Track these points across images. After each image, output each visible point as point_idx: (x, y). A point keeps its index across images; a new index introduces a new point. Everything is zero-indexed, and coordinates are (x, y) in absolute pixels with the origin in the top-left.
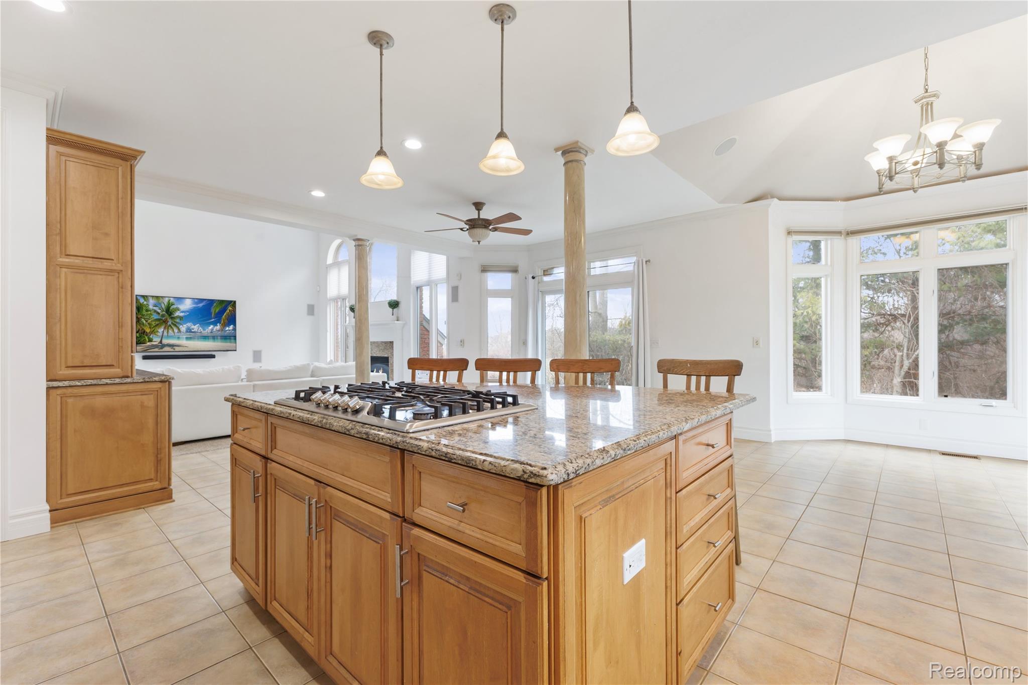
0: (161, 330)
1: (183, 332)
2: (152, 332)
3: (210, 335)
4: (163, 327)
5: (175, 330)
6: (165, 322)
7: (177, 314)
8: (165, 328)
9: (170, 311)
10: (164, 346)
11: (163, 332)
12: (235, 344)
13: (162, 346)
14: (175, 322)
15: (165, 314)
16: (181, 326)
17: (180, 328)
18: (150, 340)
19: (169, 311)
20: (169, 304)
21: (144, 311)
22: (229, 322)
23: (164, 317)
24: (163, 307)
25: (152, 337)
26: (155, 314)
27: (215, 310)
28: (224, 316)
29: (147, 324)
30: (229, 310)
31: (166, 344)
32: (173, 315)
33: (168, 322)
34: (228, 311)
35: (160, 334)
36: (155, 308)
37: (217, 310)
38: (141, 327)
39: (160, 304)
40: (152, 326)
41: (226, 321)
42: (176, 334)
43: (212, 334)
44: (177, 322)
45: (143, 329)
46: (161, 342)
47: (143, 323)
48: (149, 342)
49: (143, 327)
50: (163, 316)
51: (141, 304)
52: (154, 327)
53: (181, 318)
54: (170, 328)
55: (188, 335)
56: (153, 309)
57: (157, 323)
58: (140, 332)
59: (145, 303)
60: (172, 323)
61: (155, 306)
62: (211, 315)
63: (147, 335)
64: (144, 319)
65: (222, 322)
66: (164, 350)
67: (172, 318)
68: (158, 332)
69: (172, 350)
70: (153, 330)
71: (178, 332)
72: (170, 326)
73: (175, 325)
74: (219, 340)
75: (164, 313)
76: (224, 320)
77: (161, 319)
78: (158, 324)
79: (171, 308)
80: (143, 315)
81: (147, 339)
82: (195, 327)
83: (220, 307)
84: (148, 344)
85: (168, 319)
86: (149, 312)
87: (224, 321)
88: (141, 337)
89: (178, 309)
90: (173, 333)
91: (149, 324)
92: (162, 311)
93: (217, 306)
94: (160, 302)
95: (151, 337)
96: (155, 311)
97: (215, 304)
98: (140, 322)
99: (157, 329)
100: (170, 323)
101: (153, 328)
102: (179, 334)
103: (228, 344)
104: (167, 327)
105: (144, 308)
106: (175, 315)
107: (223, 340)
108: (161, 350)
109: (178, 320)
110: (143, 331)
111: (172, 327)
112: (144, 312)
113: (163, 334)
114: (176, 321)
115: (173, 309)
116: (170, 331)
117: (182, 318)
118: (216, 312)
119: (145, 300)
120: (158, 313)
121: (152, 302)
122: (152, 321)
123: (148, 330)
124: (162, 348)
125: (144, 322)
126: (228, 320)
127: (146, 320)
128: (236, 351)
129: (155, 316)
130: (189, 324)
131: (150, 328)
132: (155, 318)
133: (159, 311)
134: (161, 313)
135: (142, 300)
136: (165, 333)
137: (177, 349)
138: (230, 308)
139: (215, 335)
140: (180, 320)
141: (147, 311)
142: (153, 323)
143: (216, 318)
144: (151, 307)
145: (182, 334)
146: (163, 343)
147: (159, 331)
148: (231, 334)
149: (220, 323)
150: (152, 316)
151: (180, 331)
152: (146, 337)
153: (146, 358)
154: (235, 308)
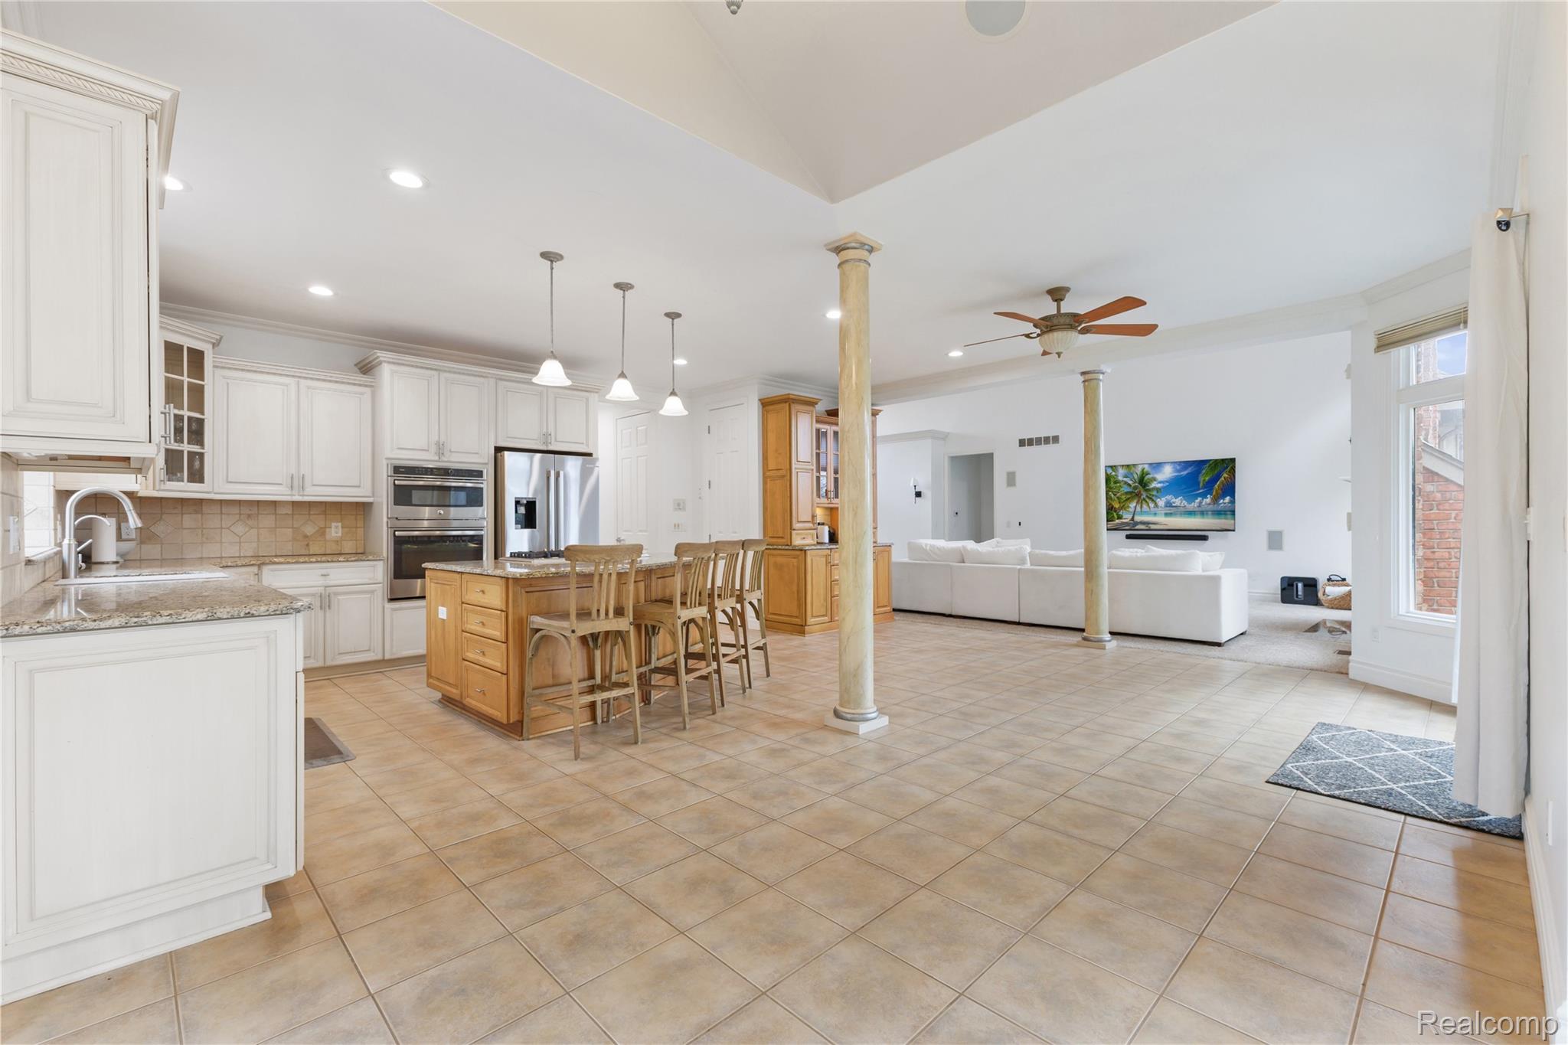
0: (1133, 505)
1: (1161, 507)
2: (1121, 508)
3: (1197, 509)
4: (1135, 501)
5: (1150, 505)
6: (1138, 495)
7: (1154, 485)
8: (1138, 501)
10: (1137, 523)
11: (1135, 507)
12: (1233, 521)
13: (1134, 523)
14: (1150, 494)
16: (1159, 499)
17: (1157, 501)
18: (1120, 517)
19: (1143, 482)
20: (1143, 474)
21: (1112, 483)
22: (1223, 492)
23: (1137, 489)
26: (1125, 486)
27: (1204, 478)
28: (1216, 486)
29: (1116, 499)
30: (1224, 478)
31: (1138, 521)
32: (1149, 486)
33: (1142, 495)
35: (1132, 510)
36: (1125, 479)
37: (1207, 478)
38: (1111, 502)
39: (1132, 474)
40: (1123, 501)
41: (1220, 492)
44: (1153, 495)
45: (1113, 504)
46: (1132, 519)
48: (1119, 519)
49: (1113, 502)
50: (1135, 488)
51: (1111, 476)
52: (1125, 501)
53: (1158, 490)
54: (1144, 502)
55: (1168, 510)
56: (1123, 480)
57: (1128, 496)
58: (1110, 508)
59: (1114, 473)
60: (1147, 496)
61: (1126, 477)
62: (1199, 485)
63: (1115, 511)
64: (1113, 492)
65: (1214, 493)
66: (1137, 527)
67: (1148, 490)
68: (1128, 507)
69: (1147, 528)
70: (1124, 505)
71: (1154, 507)
72: (1144, 499)
73: (1150, 498)
74: (1210, 516)
75: (1137, 484)
76: (1216, 489)
77: (1133, 492)
78: (1129, 499)
79: (1146, 478)
80: (1114, 489)
81: (1116, 516)
82: (1177, 500)
83: (1211, 474)
84: (1117, 521)
85: (1142, 492)
86: (1120, 485)
87: (1216, 491)
89: (1154, 479)
91: (1118, 498)
92: (1134, 483)
94: (1132, 471)
95: (1121, 513)
96: (1126, 483)
97: (1204, 471)
98: (1108, 496)
99: (1128, 503)
100: (1145, 496)
102: (1156, 509)
103: (1223, 521)
104: (1141, 502)
105: (1113, 480)
106: (1151, 487)
107: (1217, 516)
108: (1133, 529)
109: (1154, 493)
110: (1113, 507)
111: (1146, 502)
112: (1115, 485)
113: (1135, 509)
115: (1149, 479)
116: (1145, 506)
117: (1160, 489)
119: (1116, 472)
120: (1130, 485)
121: (1121, 472)
122: (1122, 495)
123: (1117, 506)
124: (1134, 527)
125: (1112, 496)
126: (1222, 489)
127: (1116, 494)
128: (1234, 531)
129: (1125, 489)
130: (1169, 497)
131: (1119, 502)
132: (1125, 491)
133: (1131, 482)
134: (1133, 485)
135: (1111, 471)
136: (1138, 509)
137: (1153, 527)
138: (1225, 475)
139: (1204, 509)
140: (1157, 492)
141: (1115, 482)
142: (1123, 497)
143: (1205, 488)
144: (1120, 478)
145: (1160, 509)
146: (1135, 520)
147: (1130, 506)
148: (1227, 509)
149: (1211, 495)
150: (1122, 489)
151: (1156, 505)
152: (1115, 514)
153: (1128, 537)
154: (1234, 470)
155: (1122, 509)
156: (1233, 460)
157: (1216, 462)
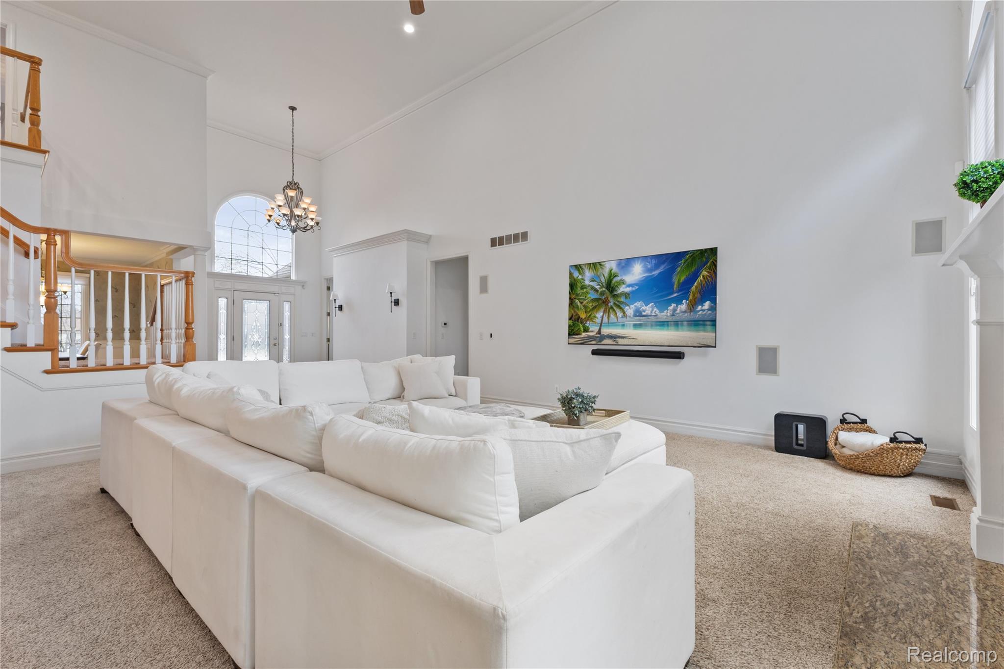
0: (599, 314)
1: (630, 317)
2: (589, 318)
3: (670, 319)
4: (602, 310)
5: (618, 315)
6: (605, 302)
7: (622, 289)
8: (605, 311)
9: (612, 286)
10: (603, 337)
11: (602, 317)
12: (714, 334)
13: (600, 337)
14: (618, 301)
15: (605, 291)
16: (627, 307)
17: (625, 310)
18: (586, 330)
19: (610, 287)
20: (611, 276)
21: (579, 289)
22: (702, 296)
23: (604, 294)
24: (603, 280)
25: (588, 325)
26: (592, 292)
27: (679, 278)
28: (693, 288)
29: (581, 307)
30: (703, 276)
31: (605, 334)
32: (616, 291)
33: (609, 302)
34: (702, 278)
35: (598, 321)
36: (592, 284)
37: (682, 279)
38: (575, 312)
39: (598, 277)
40: (589, 310)
41: (698, 295)
42: (620, 320)
43: (674, 319)
44: (621, 302)
45: (577, 314)
46: (599, 332)
47: (578, 306)
48: (584, 332)
49: (577, 312)
50: (602, 293)
51: (574, 279)
52: (591, 310)
53: (626, 295)
54: (611, 311)
56: (589, 285)
57: (595, 304)
58: (573, 318)
59: (580, 277)
60: (614, 303)
61: (593, 280)
62: (673, 286)
63: (582, 323)
64: (579, 299)
65: (691, 297)
66: (604, 343)
67: (615, 296)
68: (595, 317)
69: (614, 343)
70: (590, 315)
71: (622, 317)
72: (612, 308)
73: (619, 307)
75: (604, 289)
76: (693, 293)
77: (600, 299)
78: (595, 307)
79: (613, 282)
80: (577, 295)
81: (582, 329)
83: (688, 274)
84: (584, 334)
85: (609, 299)
86: (585, 290)
87: (694, 296)
88: (576, 326)
89: (623, 282)
90: (616, 319)
91: (584, 306)
92: (601, 287)
93: (682, 272)
94: (598, 274)
96: (593, 288)
97: (679, 269)
98: (574, 305)
99: (594, 312)
100: (612, 304)
101: (589, 311)
102: (624, 319)
103: (702, 334)
104: (608, 310)
105: (579, 285)
106: (619, 292)
108: (600, 343)
109: (622, 299)
110: (577, 317)
111: (614, 310)
112: (579, 291)
113: (602, 320)
114: (620, 300)
115: (616, 282)
117: (628, 294)
118: (681, 281)
119: (580, 273)
120: (596, 291)
121: (588, 274)
122: (587, 303)
123: (583, 316)
124: (601, 341)
125: (579, 304)
126: (700, 292)
127: (582, 301)
128: (715, 347)
129: (592, 295)
131: (586, 312)
132: (592, 298)
133: (597, 287)
134: (600, 290)
135: (576, 274)
136: (605, 319)
137: (621, 341)
138: (705, 273)
139: (678, 319)
140: (626, 298)
141: (582, 288)
142: (590, 305)
144: (587, 282)
145: (629, 319)
146: (602, 333)
147: (597, 316)
148: (706, 318)
149: (687, 300)
150: (589, 296)
151: (625, 315)
152: (581, 325)
153: (595, 353)
154: (716, 266)
155: (588, 320)
156: (713, 251)
157: (693, 252)
